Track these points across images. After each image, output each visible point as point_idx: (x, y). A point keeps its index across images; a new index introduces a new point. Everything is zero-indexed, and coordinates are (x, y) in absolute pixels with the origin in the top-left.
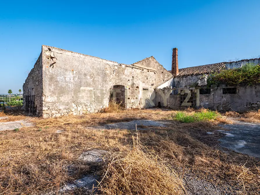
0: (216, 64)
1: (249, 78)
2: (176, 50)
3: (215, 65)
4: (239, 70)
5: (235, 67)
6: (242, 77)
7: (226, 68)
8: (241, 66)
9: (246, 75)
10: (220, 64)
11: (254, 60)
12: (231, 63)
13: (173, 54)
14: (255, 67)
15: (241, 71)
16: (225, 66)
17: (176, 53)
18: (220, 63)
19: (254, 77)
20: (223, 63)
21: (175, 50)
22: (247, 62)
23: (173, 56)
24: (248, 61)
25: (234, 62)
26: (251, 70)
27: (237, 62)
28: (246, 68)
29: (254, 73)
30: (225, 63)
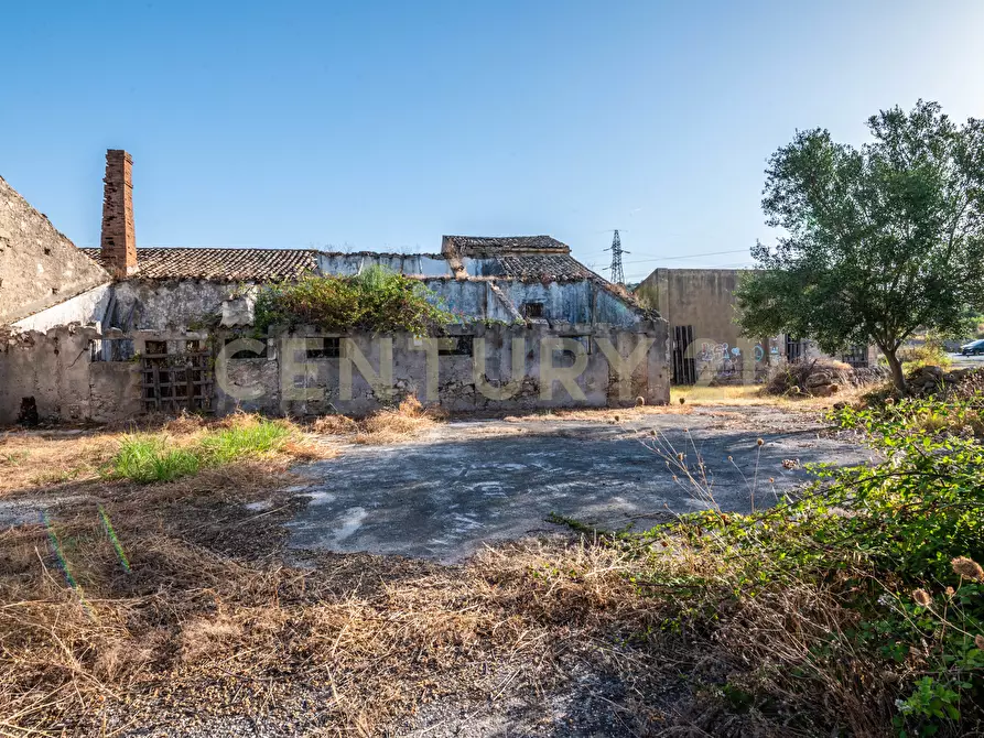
0: (288, 251)
1: (377, 307)
2: (126, 163)
3: (284, 254)
4: (352, 283)
5: (343, 272)
6: (360, 303)
7: (318, 271)
8: (358, 269)
9: (371, 299)
10: (299, 255)
11: (391, 257)
12: (332, 256)
13: (109, 175)
14: (392, 280)
15: (357, 285)
16: (316, 263)
17: (121, 172)
18: (299, 251)
19: (389, 308)
20: (310, 251)
21: (116, 159)
22: (375, 261)
23: (111, 184)
24: (376, 257)
25: (339, 254)
26: (382, 286)
27: (348, 256)
28: (369, 277)
29: (391, 295)
30: (315, 253)
